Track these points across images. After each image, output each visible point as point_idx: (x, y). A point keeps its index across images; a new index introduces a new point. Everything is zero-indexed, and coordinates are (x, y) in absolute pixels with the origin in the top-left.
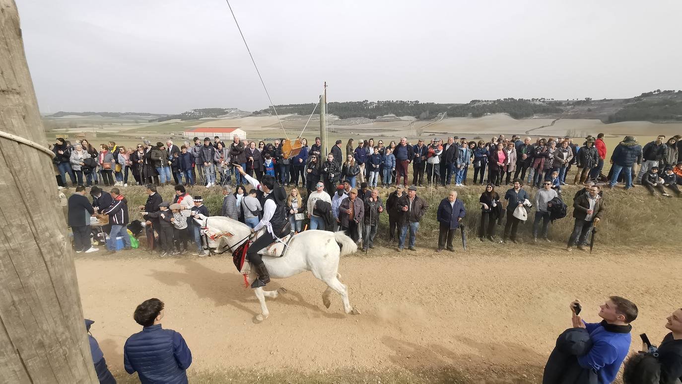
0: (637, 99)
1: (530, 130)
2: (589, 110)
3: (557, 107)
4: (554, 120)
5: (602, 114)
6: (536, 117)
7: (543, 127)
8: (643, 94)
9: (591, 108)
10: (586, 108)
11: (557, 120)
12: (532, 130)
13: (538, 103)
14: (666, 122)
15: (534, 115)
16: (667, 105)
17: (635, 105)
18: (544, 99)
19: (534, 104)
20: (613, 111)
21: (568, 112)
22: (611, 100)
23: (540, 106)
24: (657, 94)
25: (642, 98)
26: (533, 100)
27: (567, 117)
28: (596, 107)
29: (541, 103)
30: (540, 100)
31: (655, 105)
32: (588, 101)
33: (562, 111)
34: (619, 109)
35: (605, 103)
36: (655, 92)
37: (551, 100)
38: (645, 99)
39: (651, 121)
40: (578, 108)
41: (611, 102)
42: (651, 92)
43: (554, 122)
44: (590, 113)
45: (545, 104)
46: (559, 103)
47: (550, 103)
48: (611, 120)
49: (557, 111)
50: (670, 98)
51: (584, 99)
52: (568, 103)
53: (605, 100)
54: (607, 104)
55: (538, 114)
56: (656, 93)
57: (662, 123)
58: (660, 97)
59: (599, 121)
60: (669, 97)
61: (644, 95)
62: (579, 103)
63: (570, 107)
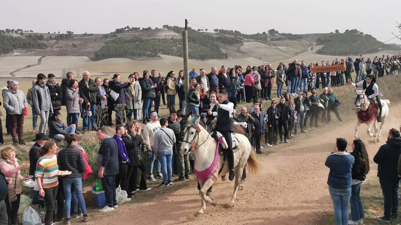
0: (113, 35)
1: (16, 71)
2: (74, 46)
3: (39, 41)
4: (39, 57)
5: (88, 50)
6: (18, 54)
7: (29, 66)
8: (117, 30)
9: (76, 43)
10: (71, 43)
11: (44, 57)
12: (18, 70)
13: (15, 35)
14: (141, 58)
15: (14, 51)
16: (138, 42)
17: (114, 42)
18: (21, 30)
19: (11, 36)
20: (96, 47)
21: (52, 47)
22: (92, 35)
23: (18, 39)
24: (128, 31)
25: (117, 34)
26: (8, 31)
27: (53, 54)
28: (79, 42)
29: (19, 35)
30: (16, 32)
31: (129, 42)
32: (69, 35)
33: (46, 46)
34: (102, 45)
35: (87, 38)
36: (125, 28)
37: (30, 32)
38: (119, 35)
39: (129, 58)
40: (62, 43)
41: (92, 37)
42: (123, 29)
43: (40, 60)
44: (75, 48)
45: (23, 37)
46: (40, 37)
47: (30, 36)
48: (97, 57)
49: (40, 46)
50: (139, 35)
51: (66, 33)
52: (50, 37)
53: (86, 34)
54: (88, 39)
55: (19, 50)
56: (127, 29)
57: (138, 60)
58: (131, 34)
59: (86, 58)
60: (137, 34)
61: (119, 31)
62: (60, 37)
63: (54, 41)
